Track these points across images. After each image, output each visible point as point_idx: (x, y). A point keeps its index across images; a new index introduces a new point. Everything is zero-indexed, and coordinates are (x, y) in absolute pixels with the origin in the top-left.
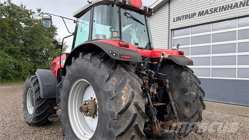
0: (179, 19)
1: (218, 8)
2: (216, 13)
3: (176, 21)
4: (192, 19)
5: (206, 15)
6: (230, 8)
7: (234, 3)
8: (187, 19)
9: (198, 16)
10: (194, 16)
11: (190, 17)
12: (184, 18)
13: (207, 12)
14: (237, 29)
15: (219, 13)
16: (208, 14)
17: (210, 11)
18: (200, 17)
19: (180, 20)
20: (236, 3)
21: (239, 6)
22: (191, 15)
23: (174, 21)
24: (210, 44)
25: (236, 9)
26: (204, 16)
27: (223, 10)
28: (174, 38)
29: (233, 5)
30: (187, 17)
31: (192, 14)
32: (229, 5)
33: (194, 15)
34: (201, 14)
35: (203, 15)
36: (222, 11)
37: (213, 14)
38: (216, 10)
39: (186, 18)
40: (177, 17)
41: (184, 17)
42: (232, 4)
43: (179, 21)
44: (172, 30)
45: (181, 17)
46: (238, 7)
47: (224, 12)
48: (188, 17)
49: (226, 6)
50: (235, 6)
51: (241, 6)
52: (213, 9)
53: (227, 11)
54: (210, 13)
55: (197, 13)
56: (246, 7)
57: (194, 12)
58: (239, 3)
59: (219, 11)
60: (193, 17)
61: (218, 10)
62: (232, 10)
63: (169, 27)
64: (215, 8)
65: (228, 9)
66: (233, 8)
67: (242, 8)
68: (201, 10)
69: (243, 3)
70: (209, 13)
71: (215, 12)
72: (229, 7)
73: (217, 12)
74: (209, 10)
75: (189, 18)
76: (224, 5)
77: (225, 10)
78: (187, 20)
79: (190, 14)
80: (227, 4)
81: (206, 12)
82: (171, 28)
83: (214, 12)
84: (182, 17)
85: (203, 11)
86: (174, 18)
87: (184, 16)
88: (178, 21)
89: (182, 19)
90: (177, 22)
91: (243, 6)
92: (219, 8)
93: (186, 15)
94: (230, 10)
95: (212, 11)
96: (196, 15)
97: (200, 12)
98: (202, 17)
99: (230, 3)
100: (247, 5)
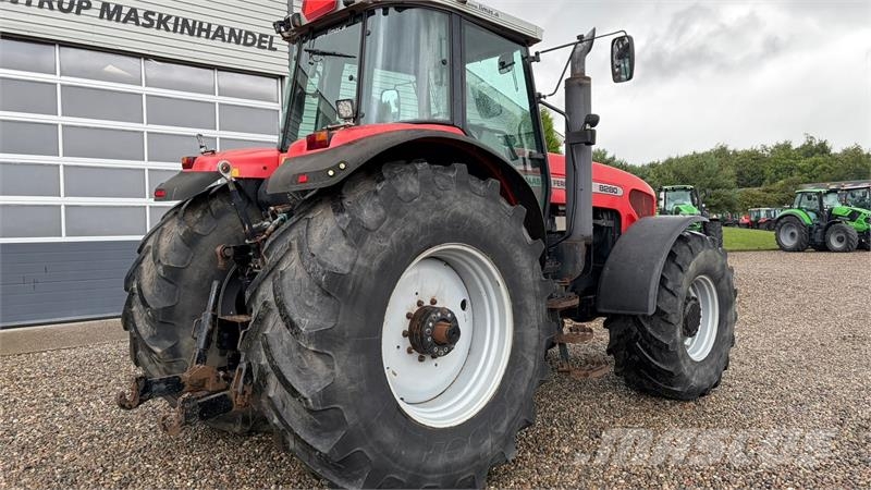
1: (169, 17)
2: (162, 32)
4: (72, 16)
5: (131, 25)
6: (203, 34)
7: (214, 23)
8: (51, 8)
9: (101, 17)
10: (83, 11)
11: (65, 6)
13: (132, 16)
15: (171, 35)
16: (137, 24)
17: (146, 17)
18: (105, 22)
20: (221, 28)
21: (226, 37)
25: (218, 42)
26: (120, 25)
27: (186, 31)
29: (214, 28)
32: (201, 24)
33: (80, 7)
34: (111, 12)
35: (118, 20)
36: (182, 32)
37: (153, 31)
38: (163, 21)
39: (46, 5)
42: (210, 25)
46: (224, 40)
47: (186, 37)
48: (55, 5)
49: (195, 22)
50: (216, 34)
51: (233, 39)
52: (153, 14)
53: (195, 39)
54: (144, 25)
55: (97, 5)
56: (241, 47)
58: (227, 31)
59: (175, 31)
60: (78, 13)
61: (171, 27)
62: (209, 42)
64: (161, 15)
65: (199, 35)
66: (213, 38)
67: (233, 45)
70: (141, 21)
71: (162, 27)
72: (201, 29)
73: (167, 29)
74: (141, 14)
75: (61, 9)
76: (191, 17)
77: (191, 33)
80: (199, 18)
81: (130, 13)
83: (158, 28)
85: (119, 8)
91: (237, 42)
92: (172, 20)
94: (202, 40)
95: (152, 21)
96: (89, 7)
97: (105, 6)
98: (113, 24)
99: (206, 20)
100: (245, 44)
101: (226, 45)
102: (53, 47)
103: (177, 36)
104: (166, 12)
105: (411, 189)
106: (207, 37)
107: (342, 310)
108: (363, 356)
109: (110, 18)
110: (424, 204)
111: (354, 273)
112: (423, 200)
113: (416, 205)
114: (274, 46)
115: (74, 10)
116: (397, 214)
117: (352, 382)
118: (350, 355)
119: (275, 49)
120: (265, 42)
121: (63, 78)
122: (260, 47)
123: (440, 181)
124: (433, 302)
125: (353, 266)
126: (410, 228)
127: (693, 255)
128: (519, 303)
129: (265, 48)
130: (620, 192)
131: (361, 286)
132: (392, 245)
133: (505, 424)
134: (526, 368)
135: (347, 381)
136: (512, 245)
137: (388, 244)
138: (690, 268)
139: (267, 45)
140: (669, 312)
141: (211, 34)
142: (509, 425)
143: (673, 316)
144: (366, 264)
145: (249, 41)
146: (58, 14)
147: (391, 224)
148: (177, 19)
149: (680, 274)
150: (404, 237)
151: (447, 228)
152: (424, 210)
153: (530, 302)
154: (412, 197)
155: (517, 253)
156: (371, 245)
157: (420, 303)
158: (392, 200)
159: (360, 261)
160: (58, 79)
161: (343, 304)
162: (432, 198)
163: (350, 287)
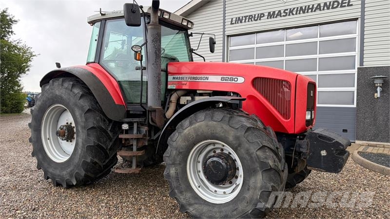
0: (239, 20)
1: (294, 9)
2: (292, 16)
3: (235, 23)
4: (258, 21)
5: (279, 18)
6: (310, 11)
7: (316, 3)
8: (252, 21)
9: (268, 18)
10: (262, 18)
11: (256, 19)
12: (247, 20)
13: (280, 14)
14: (319, 39)
15: (295, 16)
16: (281, 16)
17: (284, 12)
18: (269, 20)
19: (241, 22)
20: (319, 5)
21: (322, 8)
22: (257, 16)
23: (232, 24)
24: (283, 58)
25: (318, 12)
26: (275, 19)
27: (301, 12)
28: (230, 48)
29: (315, 6)
30: (251, 18)
31: (258, 14)
32: (309, 6)
33: (261, 17)
34: (271, 15)
35: (273, 17)
36: (299, 13)
37: (288, 17)
38: (291, 11)
39: (250, 20)
40: (236, 18)
41: (247, 18)
42: (313, 5)
43: (240, 24)
44: (228, 36)
45: (242, 17)
46: (320, 10)
47: (302, 15)
48: (253, 19)
49: (306, 7)
50: (316, 8)
51: (326, 8)
52: (287, 10)
53: (306, 14)
54: (284, 16)
55: (266, 14)
56: (331, 10)
57: (262, 12)
58: (322, 5)
59: (296, 14)
60: (260, 19)
61: (294, 13)
62: (313, 13)
63: (224, 31)
64: (290, 9)
65: (307, 12)
66: (315, 11)
67: (326, 11)
68: (272, 11)
69: (328, 5)
70: (282, 14)
71: (291, 14)
72: (309, 8)
73: (293, 14)
74: (282, 12)
76: (303, 5)
77: (304, 12)
78: (251, 23)
79: (255, 15)
80: (307, 4)
81: (278, 13)
82: (227, 33)
83: (289, 15)
84: (244, 18)
85: (274, 12)
86: (232, 19)
87: (247, 16)
88: (238, 23)
89: (243, 21)
90: (237, 25)
91: (328, 8)
92: (295, 10)
93: (250, 16)
94: (310, 14)
95: (287, 13)
96: (264, 16)
97: (269, 13)
98: (272, 19)
99: (311, 4)
100: (333, 8)
101: (322, 12)
102: (254, 35)
103: (298, 16)
104: (292, 7)
106: (312, 11)
109: (270, 18)
114: (351, 4)
119: (352, 5)
120: (346, 3)
121: (257, 45)
122: (342, 6)
129: (345, 6)
130: (241, 80)
139: (346, 5)
141: (314, 9)
145: (335, 6)
146: (254, 22)
148: (298, 8)
157: (67, 123)
160: (255, 46)
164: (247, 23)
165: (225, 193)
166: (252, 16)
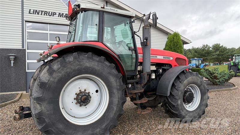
0: (36, 12)
3: (33, 14)
4: (52, 17)
9: (59, 16)
10: (54, 16)
11: (50, 15)
12: (43, 14)
18: (59, 18)
19: (38, 14)
22: (50, 13)
23: (30, 13)
28: (27, 30)
30: (46, 13)
31: (52, 12)
33: (53, 15)
35: (62, 17)
39: (45, 14)
40: (34, 10)
41: (44, 12)
43: (37, 15)
44: (26, 21)
45: (39, 11)
48: (48, 14)
55: (58, 14)
57: (55, 11)
60: (53, 16)
63: (23, 17)
68: (61, 12)
78: (45, 16)
79: (49, 12)
81: (65, 15)
82: (25, 19)
84: (40, 12)
85: (63, 14)
86: (30, 10)
87: (43, 11)
88: (35, 14)
89: (40, 13)
90: (34, 15)
93: (45, 12)
96: (56, 14)
97: (60, 14)
98: (61, 18)
102: (47, 24)
105: (70, 60)
107: (45, 92)
108: (52, 104)
109: (61, 17)
110: (74, 64)
111: (49, 82)
112: (74, 63)
113: (72, 64)
115: (52, 15)
116: (64, 67)
117: (48, 111)
118: (47, 104)
121: (50, 32)
123: (81, 57)
124: (85, 90)
125: (49, 80)
126: (68, 70)
127: (186, 78)
128: (111, 91)
130: (171, 58)
131: (51, 86)
132: (62, 75)
133: (104, 125)
134: (113, 110)
135: (46, 111)
136: (108, 75)
137: (61, 75)
138: (185, 82)
140: (175, 95)
142: (106, 126)
143: (177, 96)
144: (53, 80)
146: (48, 16)
147: (62, 69)
149: (180, 84)
150: (67, 73)
151: (83, 70)
152: (74, 65)
153: (115, 91)
154: (70, 62)
155: (110, 77)
156: (55, 75)
157: (80, 91)
158: (63, 63)
159: (51, 79)
160: (48, 32)
161: (45, 90)
162: (77, 62)
163: (47, 86)
164: (43, 16)
165: (189, 106)
166: (47, 12)
